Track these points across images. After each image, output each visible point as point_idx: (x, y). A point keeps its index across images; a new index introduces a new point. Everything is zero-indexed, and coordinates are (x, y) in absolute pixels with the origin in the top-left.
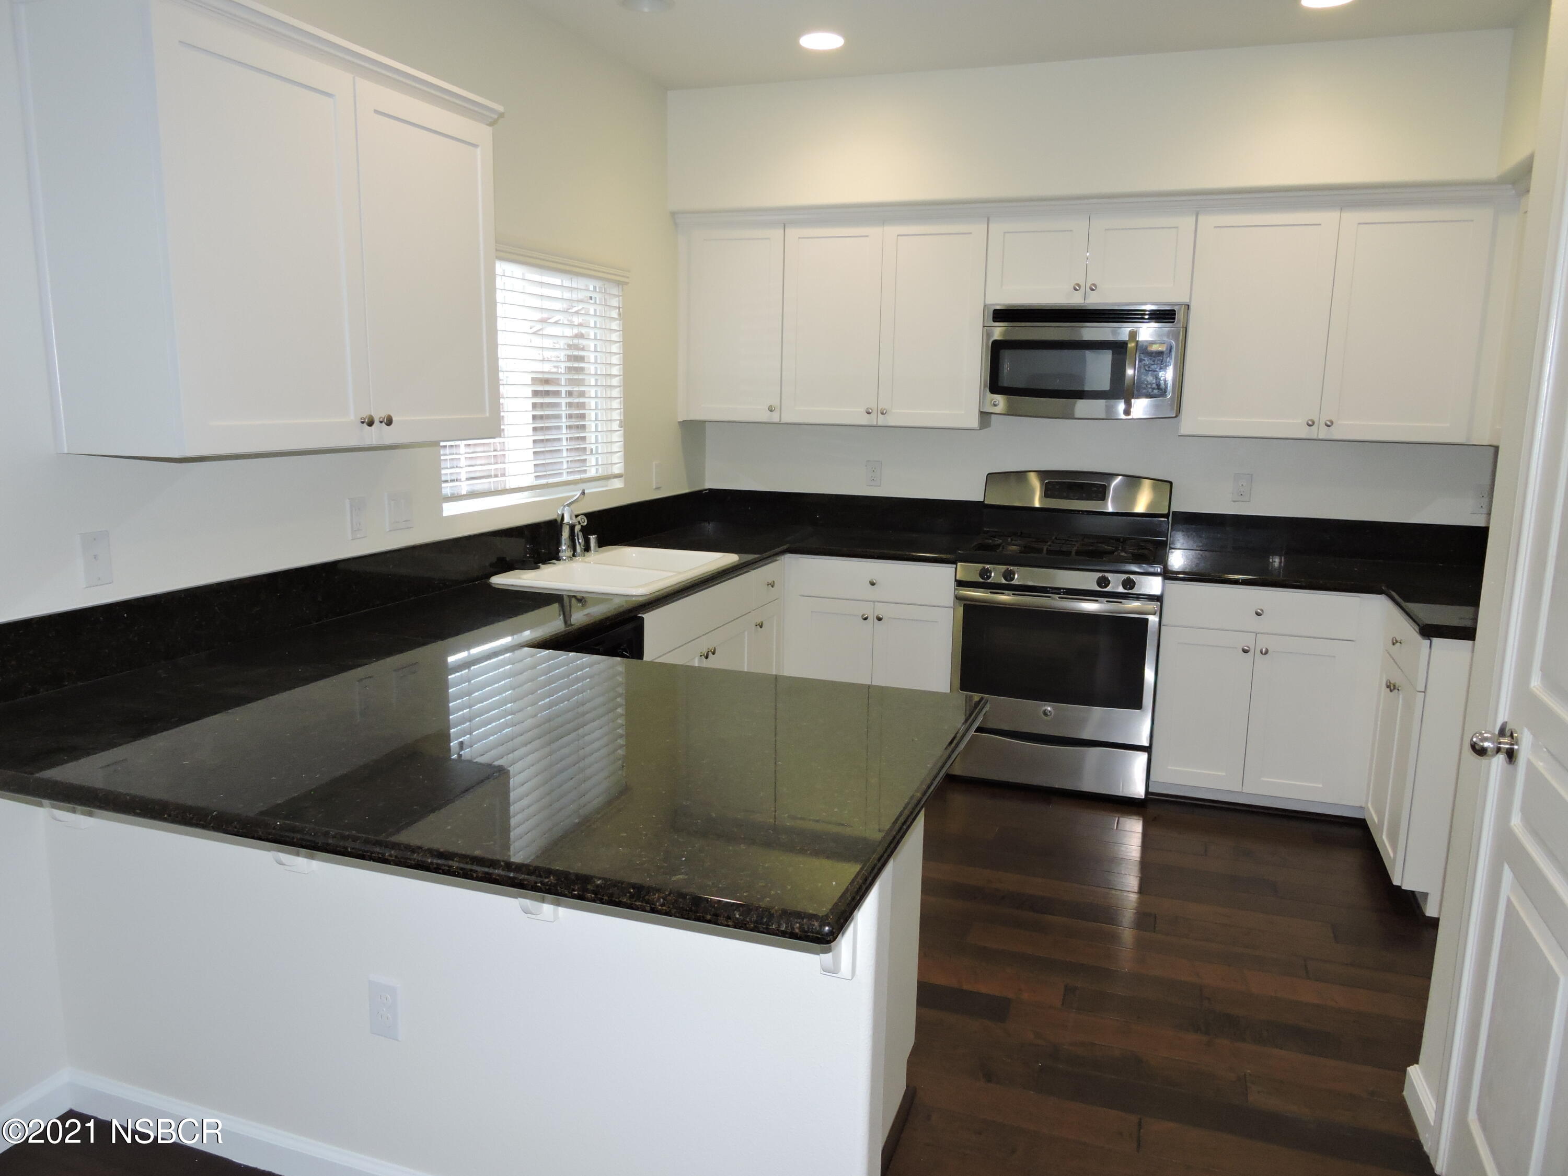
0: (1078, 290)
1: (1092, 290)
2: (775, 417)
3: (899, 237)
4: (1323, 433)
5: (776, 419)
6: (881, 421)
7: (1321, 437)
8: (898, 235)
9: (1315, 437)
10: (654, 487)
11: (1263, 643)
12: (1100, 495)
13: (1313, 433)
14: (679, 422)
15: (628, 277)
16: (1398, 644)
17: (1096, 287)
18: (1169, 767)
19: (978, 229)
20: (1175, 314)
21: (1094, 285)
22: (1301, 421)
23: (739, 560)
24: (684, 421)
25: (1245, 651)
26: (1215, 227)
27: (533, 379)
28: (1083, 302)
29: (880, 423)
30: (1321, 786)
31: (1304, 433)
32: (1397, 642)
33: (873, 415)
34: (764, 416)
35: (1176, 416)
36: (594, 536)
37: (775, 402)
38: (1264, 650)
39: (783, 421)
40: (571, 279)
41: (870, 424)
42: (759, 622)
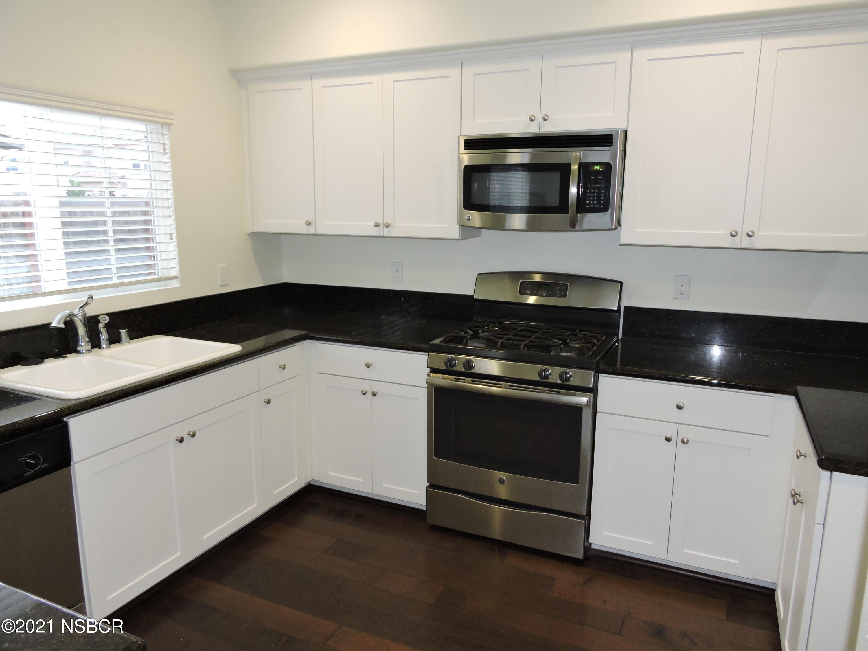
0: (533, 120)
1: (545, 120)
2: (311, 230)
3: (394, 83)
4: (746, 243)
5: (312, 231)
6: (386, 232)
7: (743, 246)
8: (394, 81)
9: (738, 246)
10: (219, 285)
11: (685, 433)
12: (563, 293)
13: (737, 242)
14: (248, 234)
15: (173, 120)
16: (802, 457)
17: (548, 117)
18: (605, 533)
19: (454, 72)
20: (612, 138)
21: (546, 115)
22: (725, 232)
23: (241, 351)
24: (252, 233)
25: (668, 439)
26: (649, 60)
27: (61, 202)
28: (539, 131)
29: (386, 235)
30: (737, 562)
31: (728, 242)
32: (801, 455)
33: (381, 228)
34: (304, 229)
35: (616, 228)
36: (125, 330)
37: (311, 219)
38: (685, 439)
39: (318, 232)
40: (101, 118)
41: (379, 235)
42: (267, 398)
